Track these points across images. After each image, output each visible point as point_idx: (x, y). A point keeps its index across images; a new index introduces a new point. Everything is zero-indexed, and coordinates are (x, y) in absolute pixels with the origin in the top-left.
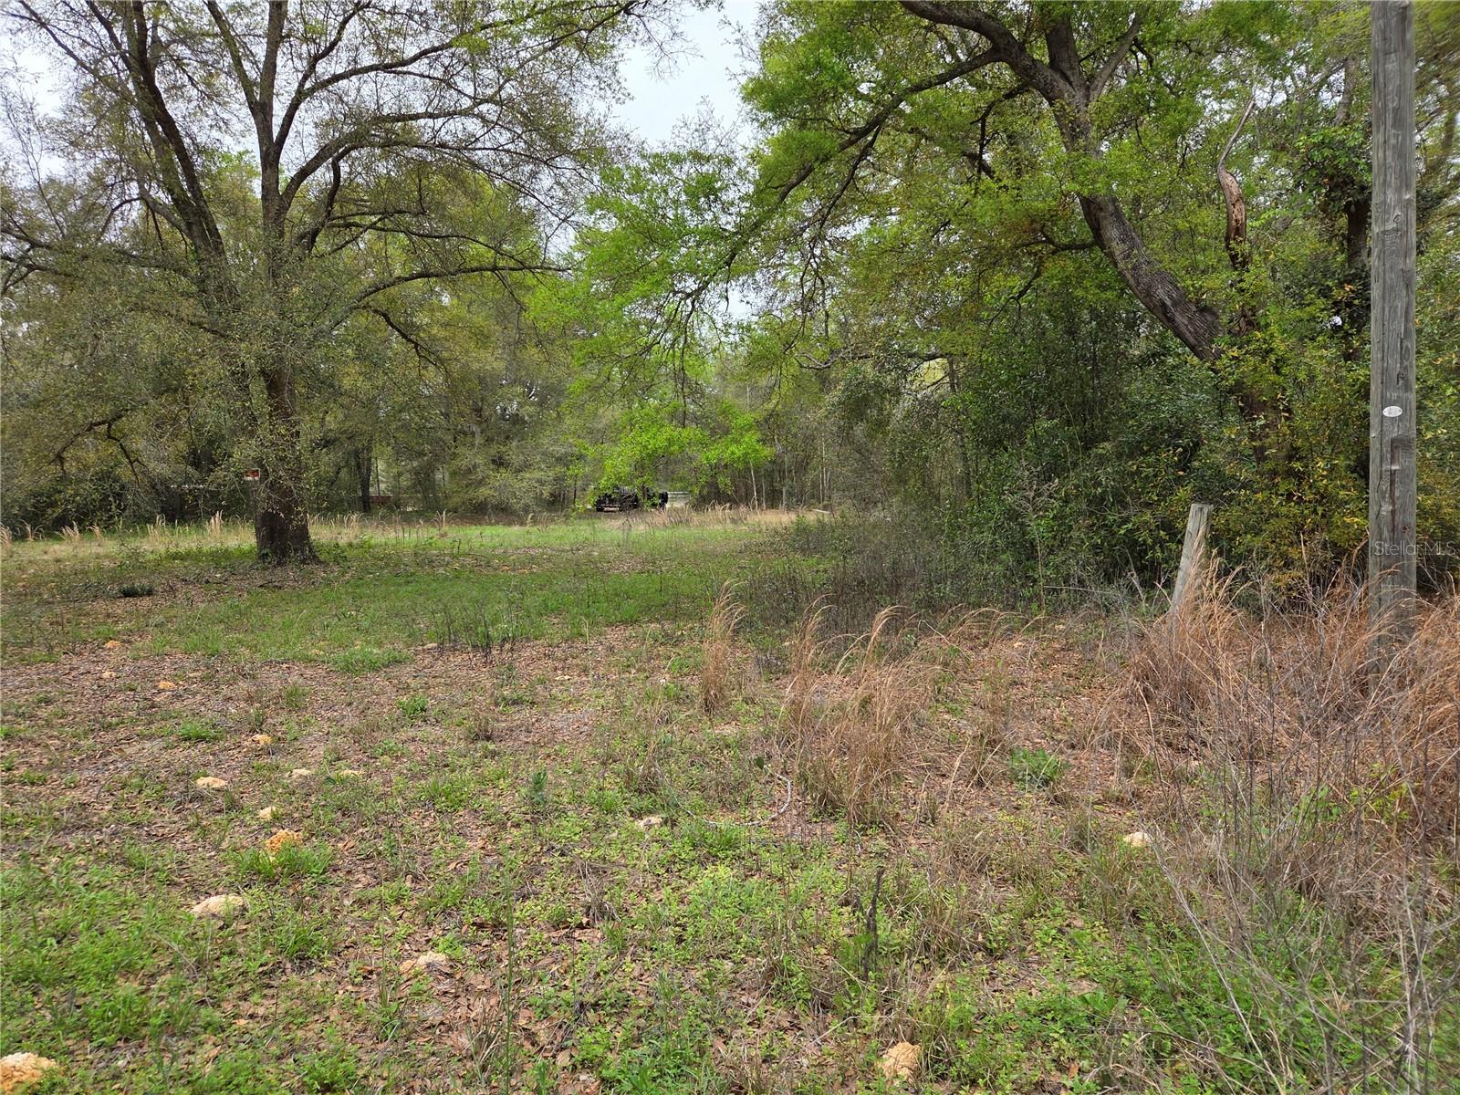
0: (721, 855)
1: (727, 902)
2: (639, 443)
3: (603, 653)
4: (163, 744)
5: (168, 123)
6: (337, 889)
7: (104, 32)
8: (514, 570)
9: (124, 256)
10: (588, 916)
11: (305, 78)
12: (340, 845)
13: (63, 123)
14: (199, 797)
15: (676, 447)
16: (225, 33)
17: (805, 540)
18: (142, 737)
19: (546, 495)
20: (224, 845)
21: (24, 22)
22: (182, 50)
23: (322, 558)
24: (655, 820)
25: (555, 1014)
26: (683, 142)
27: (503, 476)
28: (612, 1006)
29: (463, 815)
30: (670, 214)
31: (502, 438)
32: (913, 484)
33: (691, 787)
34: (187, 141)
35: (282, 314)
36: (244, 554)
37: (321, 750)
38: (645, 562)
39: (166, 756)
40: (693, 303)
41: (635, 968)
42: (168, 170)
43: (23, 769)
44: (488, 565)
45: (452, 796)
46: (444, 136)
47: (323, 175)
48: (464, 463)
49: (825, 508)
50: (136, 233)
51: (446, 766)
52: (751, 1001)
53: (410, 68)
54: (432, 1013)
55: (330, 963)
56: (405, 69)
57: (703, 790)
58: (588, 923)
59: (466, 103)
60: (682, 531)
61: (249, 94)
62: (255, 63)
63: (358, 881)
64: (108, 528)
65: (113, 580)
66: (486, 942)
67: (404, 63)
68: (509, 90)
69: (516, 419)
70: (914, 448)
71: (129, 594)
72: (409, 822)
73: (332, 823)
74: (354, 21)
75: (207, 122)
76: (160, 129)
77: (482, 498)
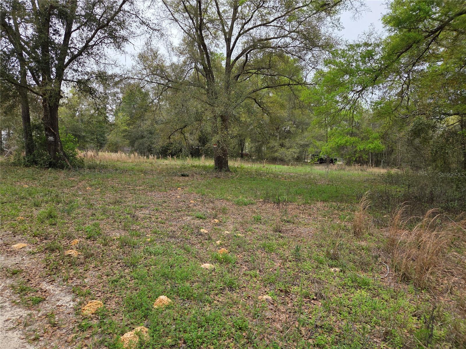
0: (363, 287)
1: (367, 304)
2: (335, 142)
3: (316, 210)
4: (192, 218)
5: (204, 46)
6: (238, 269)
7: (191, 21)
8: (285, 179)
9: (190, 84)
10: (316, 296)
11: (241, 30)
12: (238, 256)
13: (179, 48)
14: (201, 234)
15: (349, 144)
16: (221, 19)
17: (391, 180)
18: (187, 215)
19: (296, 156)
20: (208, 249)
21: (172, 21)
22: (209, 25)
23: (231, 170)
24: (337, 269)
25: (307, 326)
26: (362, 40)
27: (283, 150)
28: (327, 329)
29: (273, 255)
30: (354, 64)
31: (284, 138)
32: (439, 163)
33: (350, 261)
34: (208, 51)
35: (229, 99)
36: (211, 168)
37: (231, 227)
38: (329, 181)
39: (192, 222)
40: (359, 95)
41: (334, 319)
42: (203, 59)
43: (160, 219)
44: (277, 177)
45: (270, 248)
46: (280, 44)
47: (243, 58)
48: (271, 145)
49: (398, 168)
50: (193, 77)
51: (267, 238)
52: (378, 341)
53: (271, 24)
54: (268, 314)
55: (238, 291)
56: (269, 24)
57: (355, 262)
58: (316, 299)
59: (287, 33)
60: (342, 172)
61: (225, 36)
62: (227, 27)
63: (243, 268)
64: (178, 157)
65: (179, 171)
66: (283, 296)
67: (270, 23)
68: (301, 27)
69: (289, 132)
70: (442, 149)
71: (183, 175)
72: (257, 253)
73: (236, 249)
74: (256, 12)
75: (214, 45)
76: (202, 48)
77: (276, 156)
